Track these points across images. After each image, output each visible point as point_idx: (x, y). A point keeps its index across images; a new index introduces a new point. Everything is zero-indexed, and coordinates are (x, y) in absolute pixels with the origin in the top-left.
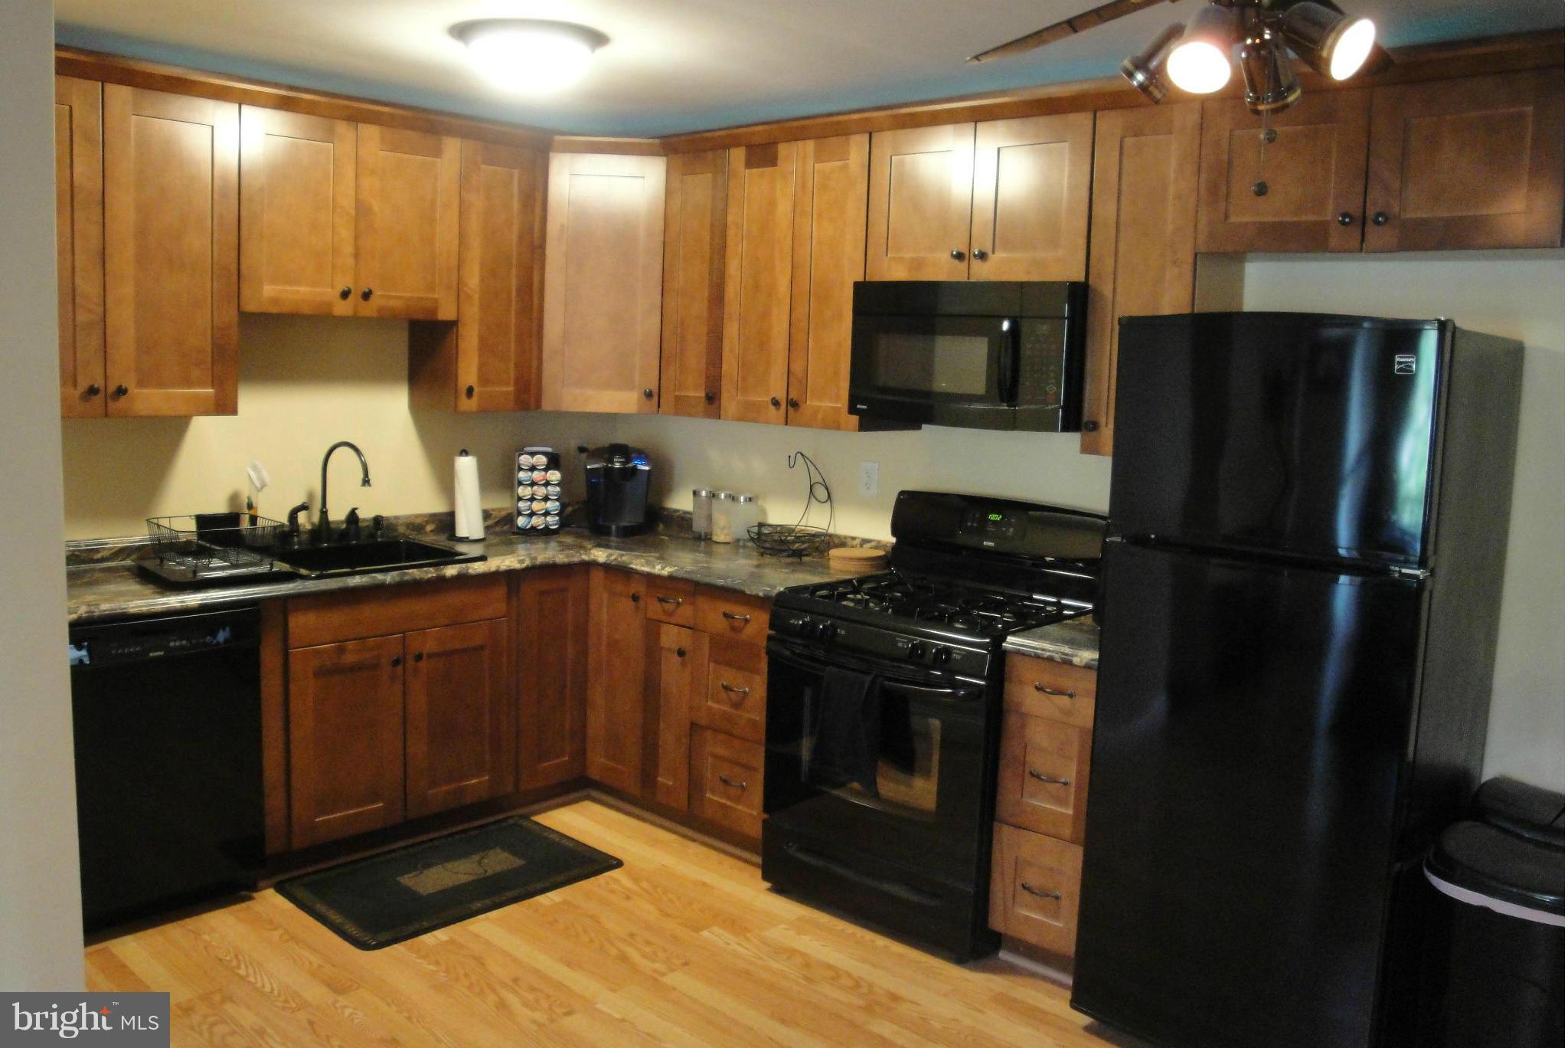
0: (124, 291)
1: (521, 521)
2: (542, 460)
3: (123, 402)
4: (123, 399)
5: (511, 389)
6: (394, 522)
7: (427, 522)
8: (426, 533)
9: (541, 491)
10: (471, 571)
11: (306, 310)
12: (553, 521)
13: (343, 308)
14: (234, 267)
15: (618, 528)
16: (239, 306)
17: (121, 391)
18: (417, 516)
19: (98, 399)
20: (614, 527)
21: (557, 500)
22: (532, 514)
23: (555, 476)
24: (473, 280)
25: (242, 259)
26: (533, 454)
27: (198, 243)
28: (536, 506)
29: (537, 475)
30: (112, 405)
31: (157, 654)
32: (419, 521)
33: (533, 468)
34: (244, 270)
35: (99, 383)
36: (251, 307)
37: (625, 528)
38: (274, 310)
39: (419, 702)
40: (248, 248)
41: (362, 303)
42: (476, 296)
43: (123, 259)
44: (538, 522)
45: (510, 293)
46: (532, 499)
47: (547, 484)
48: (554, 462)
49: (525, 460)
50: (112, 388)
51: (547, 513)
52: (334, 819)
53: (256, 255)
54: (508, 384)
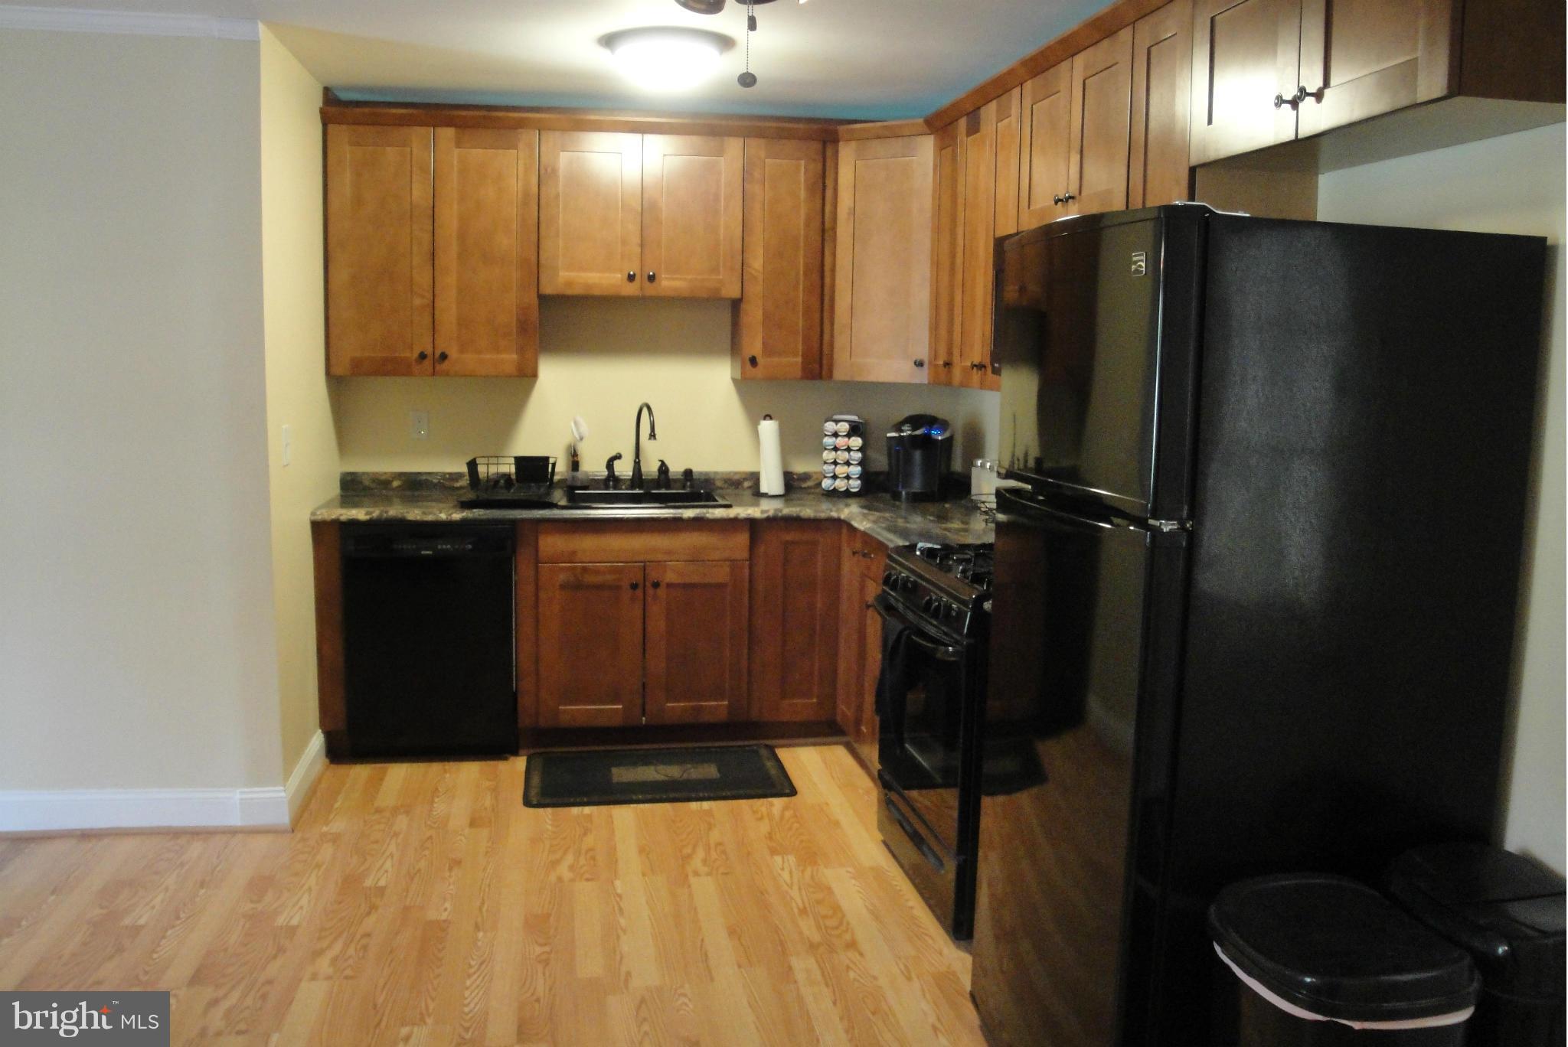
0: (449, 281)
1: (826, 484)
2: (844, 427)
3: (445, 365)
4: (446, 362)
5: (799, 359)
6: (712, 476)
7: (745, 479)
8: (743, 487)
9: (843, 456)
10: (708, 515)
11: (597, 292)
12: (855, 485)
13: (631, 289)
14: (534, 259)
15: (907, 494)
16: (538, 290)
17: (444, 357)
18: (736, 473)
19: (427, 363)
20: (904, 493)
21: (858, 464)
22: (835, 477)
23: (856, 442)
24: (757, 263)
25: (541, 253)
26: (837, 422)
27: (507, 242)
28: (841, 470)
29: (841, 442)
30: (438, 367)
31: (428, 552)
32: (737, 477)
33: (836, 435)
34: (543, 261)
35: (429, 351)
36: (548, 289)
37: (915, 494)
38: (569, 292)
39: (658, 624)
40: (547, 245)
41: (647, 284)
42: (761, 277)
43: (449, 257)
44: (841, 485)
45: (798, 274)
46: (835, 463)
47: (849, 450)
48: (855, 430)
49: (830, 426)
50: (438, 354)
51: (848, 477)
52: (576, 712)
53: (555, 248)
54: (795, 355)
